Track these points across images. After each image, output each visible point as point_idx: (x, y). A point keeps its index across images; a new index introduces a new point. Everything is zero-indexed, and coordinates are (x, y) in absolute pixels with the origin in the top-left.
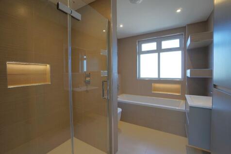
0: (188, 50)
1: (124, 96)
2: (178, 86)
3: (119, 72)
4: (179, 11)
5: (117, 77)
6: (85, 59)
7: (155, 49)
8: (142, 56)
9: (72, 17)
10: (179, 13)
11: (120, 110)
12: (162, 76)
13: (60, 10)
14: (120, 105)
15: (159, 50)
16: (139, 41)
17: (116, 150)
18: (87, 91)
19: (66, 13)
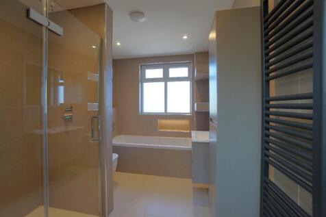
0: (196, 81)
1: (122, 137)
2: (186, 122)
3: (114, 106)
4: (185, 37)
5: (112, 111)
6: (61, 84)
7: (162, 76)
8: (146, 85)
9: (49, 30)
10: (186, 40)
11: (115, 156)
12: (169, 110)
13: (31, 19)
14: (116, 149)
15: (166, 79)
16: (141, 66)
17: (111, 209)
18: (66, 132)
19: (41, 25)
